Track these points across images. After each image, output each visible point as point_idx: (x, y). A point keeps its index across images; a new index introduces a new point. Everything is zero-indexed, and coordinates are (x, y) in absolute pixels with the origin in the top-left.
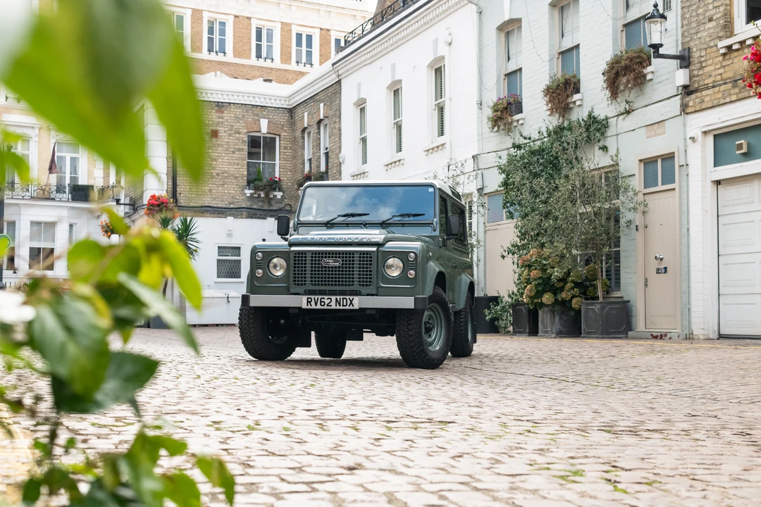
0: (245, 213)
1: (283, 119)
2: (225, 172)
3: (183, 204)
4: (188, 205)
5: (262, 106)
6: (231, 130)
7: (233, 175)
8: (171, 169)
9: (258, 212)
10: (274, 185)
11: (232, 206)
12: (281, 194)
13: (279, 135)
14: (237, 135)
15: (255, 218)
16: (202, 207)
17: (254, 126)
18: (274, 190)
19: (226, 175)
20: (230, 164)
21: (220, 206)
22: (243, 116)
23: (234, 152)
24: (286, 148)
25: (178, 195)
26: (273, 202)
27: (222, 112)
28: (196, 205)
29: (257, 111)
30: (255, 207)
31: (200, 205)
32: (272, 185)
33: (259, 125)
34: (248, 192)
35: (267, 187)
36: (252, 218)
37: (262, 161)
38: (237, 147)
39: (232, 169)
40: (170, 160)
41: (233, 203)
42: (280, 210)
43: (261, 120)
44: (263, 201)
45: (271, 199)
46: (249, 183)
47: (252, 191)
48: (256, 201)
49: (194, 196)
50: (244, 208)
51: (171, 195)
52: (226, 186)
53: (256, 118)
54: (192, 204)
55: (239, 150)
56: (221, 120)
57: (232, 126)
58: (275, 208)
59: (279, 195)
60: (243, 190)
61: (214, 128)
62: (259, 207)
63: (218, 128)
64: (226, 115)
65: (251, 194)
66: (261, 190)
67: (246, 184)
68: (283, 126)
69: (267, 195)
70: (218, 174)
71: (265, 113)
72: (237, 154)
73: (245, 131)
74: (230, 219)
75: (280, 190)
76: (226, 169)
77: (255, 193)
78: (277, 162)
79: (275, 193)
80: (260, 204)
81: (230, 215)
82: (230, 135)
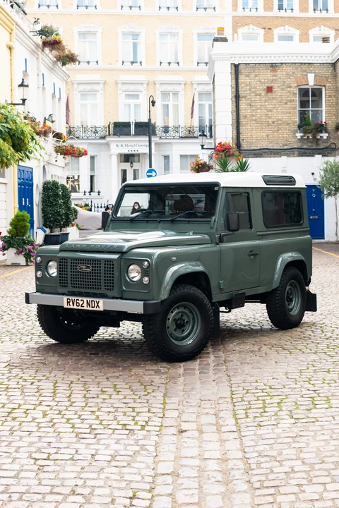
0: (296, 153)
1: (328, 72)
2: (280, 120)
3: (246, 148)
4: (249, 149)
5: (309, 64)
6: (284, 85)
7: (286, 122)
8: (235, 121)
9: (307, 151)
10: (321, 128)
11: (285, 147)
12: (327, 135)
13: (324, 86)
14: (289, 89)
15: (306, 156)
16: (260, 149)
17: (303, 80)
18: (321, 132)
19: (280, 122)
20: (283, 113)
21: (275, 148)
22: (293, 73)
23: (286, 103)
24: (330, 96)
25: (241, 141)
26: (320, 142)
27: (276, 71)
28: (256, 148)
29: (304, 67)
30: (305, 147)
31: (259, 148)
32: (318, 129)
33: (307, 79)
34: (299, 135)
35: (314, 130)
36: (302, 156)
37: (310, 109)
38: (289, 99)
39: (285, 117)
40: (235, 114)
41: (286, 145)
42: (326, 148)
43: (309, 75)
44: (311, 142)
45: (318, 139)
46: (299, 127)
47: (302, 134)
48: (306, 142)
49: (254, 141)
50: (295, 148)
51: (235, 142)
52: (280, 131)
53: (304, 73)
54: (253, 148)
55: (290, 101)
56: (274, 78)
57: (284, 82)
58: (322, 147)
59: (325, 136)
60: (295, 133)
61: (269, 85)
62: (308, 147)
63: (272, 85)
64: (279, 73)
65: (302, 137)
66: (309, 133)
67: (296, 128)
68: (328, 78)
69: (314, 137)
70: (273, 122)
71: (311, 69)
72: (289, 105)
73: (296, 85)
74: (284, 158)
75: (326, 132)
76: (280, 118)
77: (304, 136)
78: (324, 108)
79: (321, 135)
80: (309, 144)
81: (284, 155)
82: (283, 89)
